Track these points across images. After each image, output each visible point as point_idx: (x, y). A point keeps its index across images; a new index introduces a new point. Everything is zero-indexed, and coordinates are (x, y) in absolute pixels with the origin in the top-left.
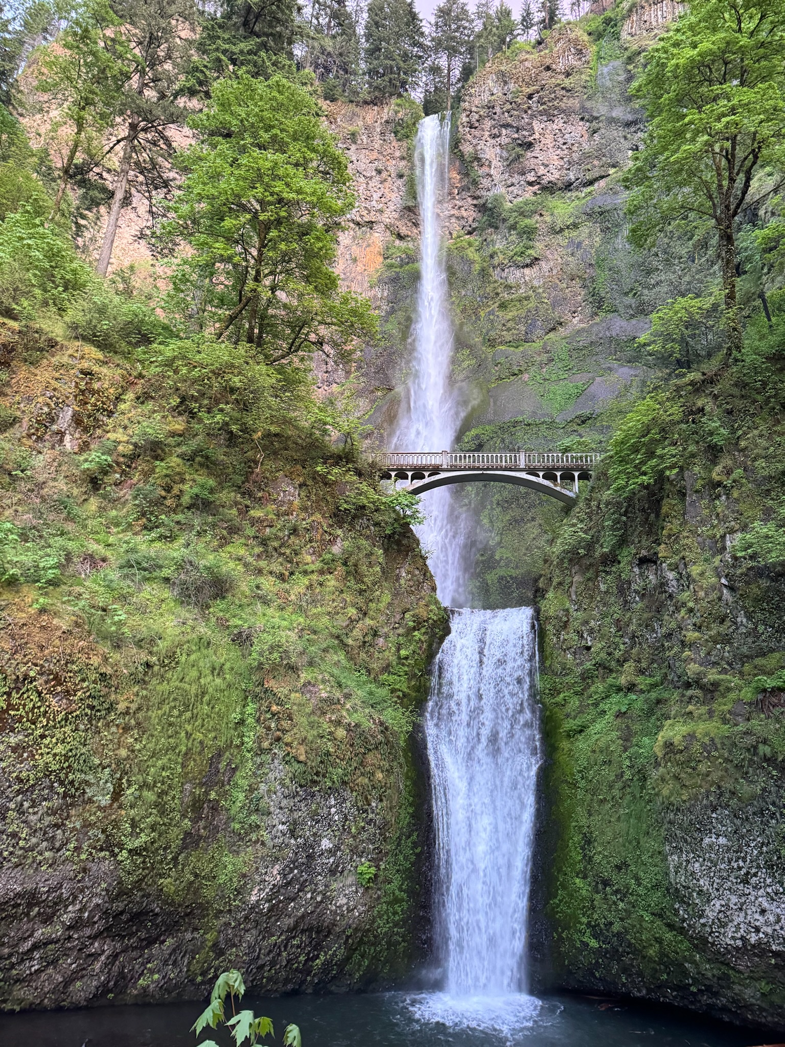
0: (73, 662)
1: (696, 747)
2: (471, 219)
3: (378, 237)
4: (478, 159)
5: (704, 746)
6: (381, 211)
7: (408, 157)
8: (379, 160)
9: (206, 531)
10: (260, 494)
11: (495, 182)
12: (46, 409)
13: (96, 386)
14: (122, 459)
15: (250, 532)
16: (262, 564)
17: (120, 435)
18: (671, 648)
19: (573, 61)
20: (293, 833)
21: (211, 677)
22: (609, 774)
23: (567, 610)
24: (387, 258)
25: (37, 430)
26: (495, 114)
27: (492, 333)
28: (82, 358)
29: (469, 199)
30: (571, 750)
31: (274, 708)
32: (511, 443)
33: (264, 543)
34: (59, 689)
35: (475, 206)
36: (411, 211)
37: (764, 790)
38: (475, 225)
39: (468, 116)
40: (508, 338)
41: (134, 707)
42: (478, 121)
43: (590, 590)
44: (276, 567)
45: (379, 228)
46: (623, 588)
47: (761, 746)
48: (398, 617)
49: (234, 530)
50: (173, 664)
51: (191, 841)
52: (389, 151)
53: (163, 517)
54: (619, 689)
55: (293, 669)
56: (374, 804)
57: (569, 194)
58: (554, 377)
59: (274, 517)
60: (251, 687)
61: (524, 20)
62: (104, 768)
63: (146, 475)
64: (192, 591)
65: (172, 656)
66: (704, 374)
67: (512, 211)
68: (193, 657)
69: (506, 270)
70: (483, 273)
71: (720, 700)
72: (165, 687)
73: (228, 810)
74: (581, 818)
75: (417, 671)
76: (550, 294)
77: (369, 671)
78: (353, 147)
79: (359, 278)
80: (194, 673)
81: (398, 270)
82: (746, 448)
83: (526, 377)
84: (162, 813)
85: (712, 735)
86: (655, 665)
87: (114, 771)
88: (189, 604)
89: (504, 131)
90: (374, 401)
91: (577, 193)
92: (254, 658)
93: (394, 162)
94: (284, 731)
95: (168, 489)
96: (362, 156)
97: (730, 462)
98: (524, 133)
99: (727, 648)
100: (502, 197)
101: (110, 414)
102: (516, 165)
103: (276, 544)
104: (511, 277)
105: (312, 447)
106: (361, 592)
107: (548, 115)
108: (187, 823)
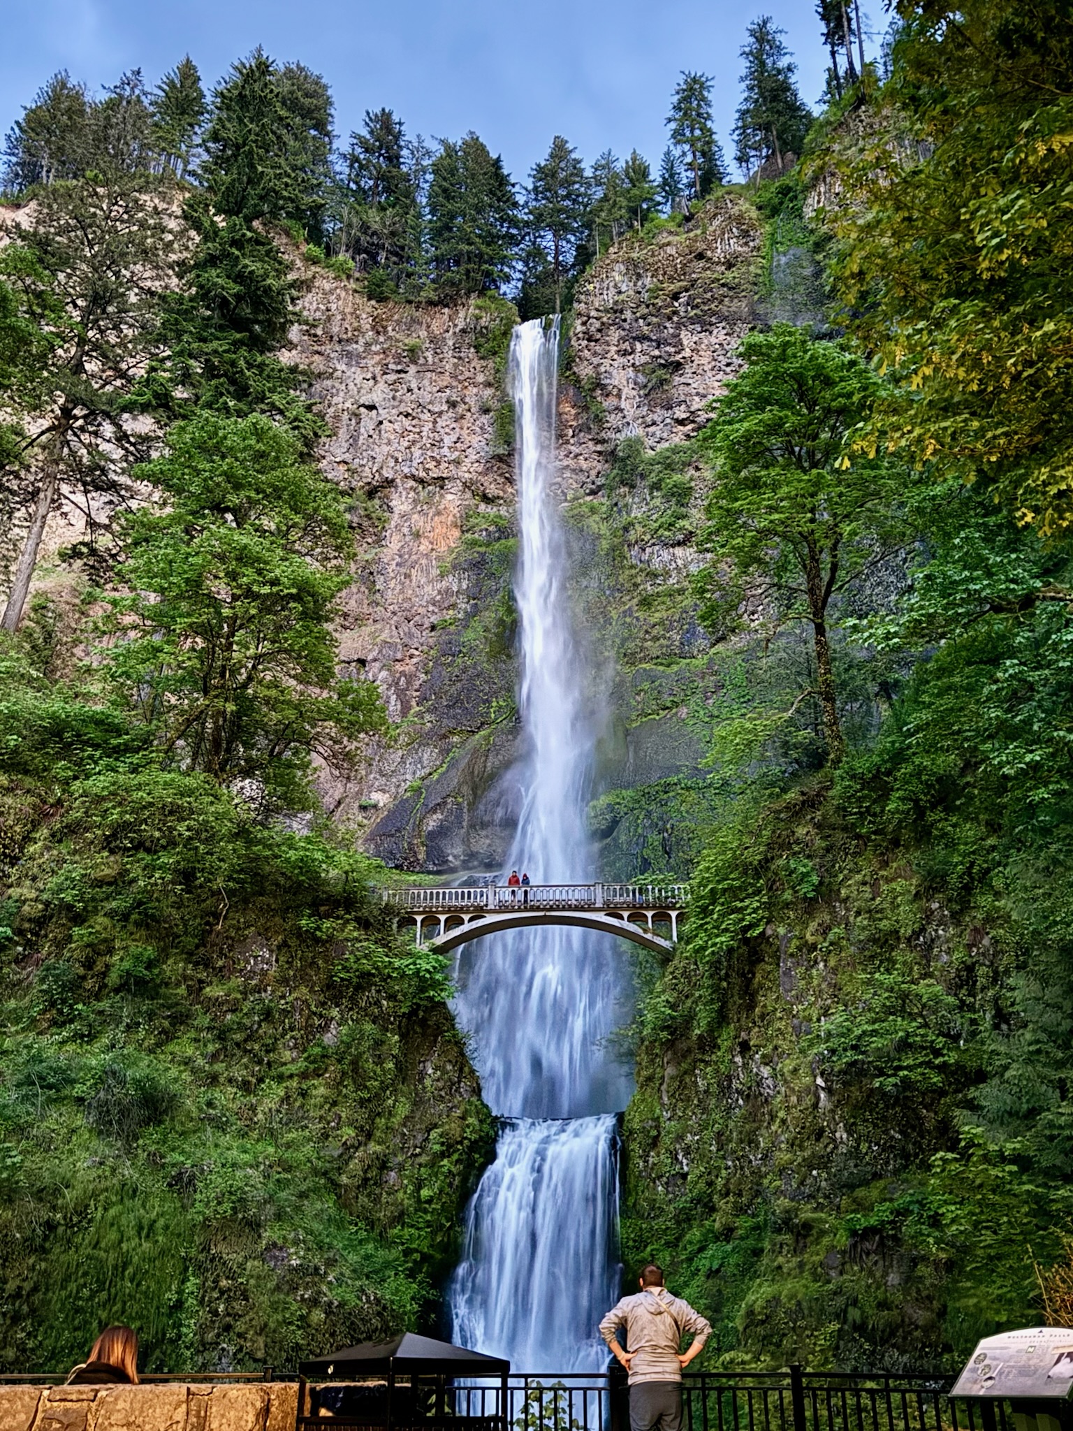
1: (780, 1315)
2: (593, 473)
3: (452, 500)
4: (603, 387)
5: (789, 1313)
6: (457, 462)
7: (498, 382)
8: (452, 387)
9: (139, 1024)
10: (220, 963)
11: (628, 419)
14: (27, 925)
15: (203, 1020)
16: (219, 1067)
17: (26, 891)
19: (735, 246)
21: (136, 1240)
23: (657, 1119)
24: (467, 531)
27: (630, 645)
29: (590, 444)
31: (224, 1283)
32: (661, 819)
33: (222, 1036)
35: (600, 453)
36: (499, 460)
38: (600, 482)
39: (584, 324)
40: (655, 653)
41: (27, 1286)
42: (599, 330)
43: (684, 1088)
44: (239, 1073)
45: (454, 487)
46: (724, 1086)
47: (850, 1309)
48: (420, 1137)
49: (181, 1019)
50: (84, 1224)
52: (467, 374)
53: (80, 1006)
54: (716, 1237)
58: (725, 712)
59: (239, 996)
60: (193, 1252)
61: (665, 182)
63: (60, 944)
64: (114, 1116)
66: (803, 794)
67: (652, 463)
68: (112, 1212)
69: (648, 550)
70: (614, 553)
71: (813, 1248)
72: (70, 1257)
75: (443, 1221)
77: (371, 1224)
78: (412, 369)
79: (424, 562)
80: (113, 1236)
81: (482, 549)
82: (848, 897)
83: (683, 711)
85: (800, 1296)
86: (759, 1200)
88: (109, 1135)
89: (638, 346)
90: (448, 751)
92: (195, 1211)
93: (475, 390)
94: (237, 1317)
95: (89, 965)
96: (426, 382)
97: (827, 918)
98: (668, 348)
99: (824, 1175)
100: (639, 441)
101: (14, 861)
102: (657, 395)
103: (238, 1037)
104: (656, 560)
105: (296, 888)
106: (362, 1102)
107: (702, 324)
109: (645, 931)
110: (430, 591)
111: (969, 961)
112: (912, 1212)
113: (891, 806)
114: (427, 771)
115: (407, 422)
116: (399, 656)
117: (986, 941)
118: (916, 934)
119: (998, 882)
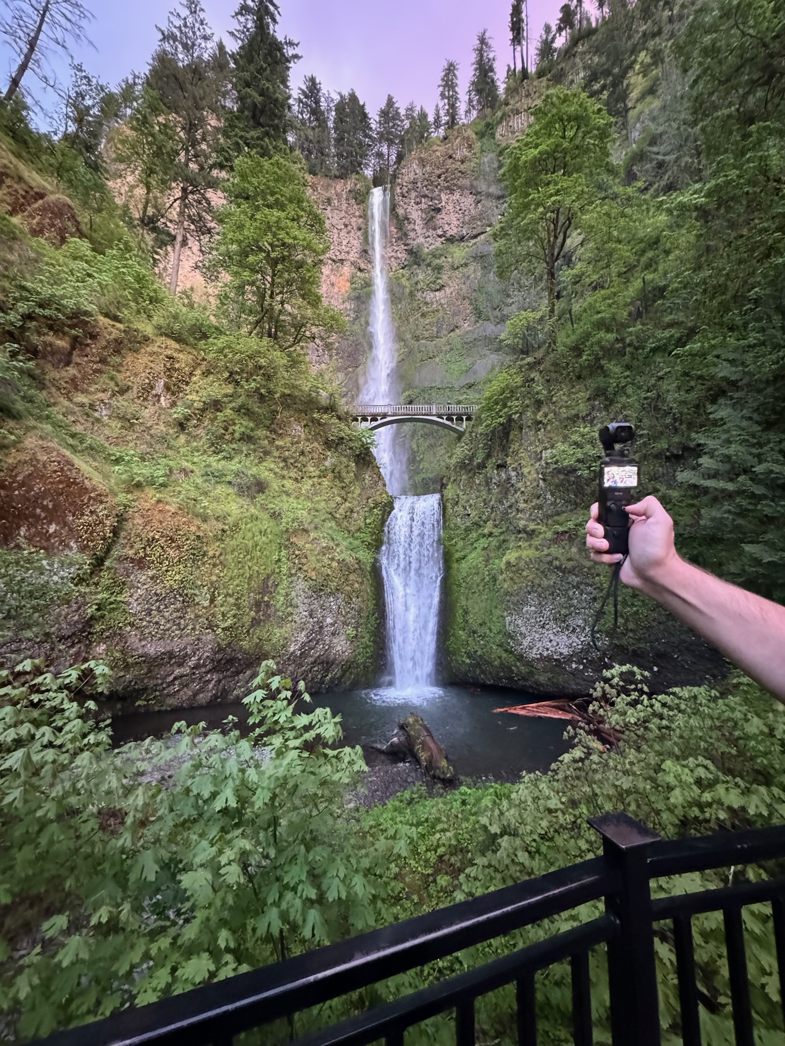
0: (180, 530)
1: (522, 564)
2: (403, 259)
3: (347, 270)
4: (408, 219)
5: (526, 563)
6: (348, 253)
7: (365, 216)
8: (346, 217)
9: (250, 454)
10: (281, 432)
11: (418, 234)
12: (147, 381)
13: (177, 366)
14: (197, 411)
15: (276, 454)
16: (285, 472)
17: (194, 397)
18: (511, 513)
20: (311, 616)
21: (260, 537)
22: (477, 579)
23: (458, 495)
24: (353, 283)
25: (143, 394)
26: (418, 187)
27: (417, 332)
28: (166, 348)
29: (402, 246)
30: (458, 568)
31: (297, 552)
32: (429, 400)
33: (285, 460)
34: (174, 545)
35: (406, 250)
36: (365, 252)
37: (555, 583)
38: (406, 263)
39: (401, 189)
40: (427, 336)
41: (217, 553)
42: (407, 192)
43: (470, 483)
44: (293, 475)
45: (347, 264)
46: (488, 481)
47: (554, 561)
48: (365, 502)
49: (267, 453)
50: (238, 530)
51: (255, 622)
52: (352, 212)
53: (224, 446)
54: (484, 536)
55: (306, 531)
56: (354, 600)
57: (462, 244)
58: (453, 360)
59: (290, 445)
60: (283, 541)
61: (435, 121)
62: (204, 586)
63: (212, 420)
64: (245, 489)
66: (535, 358)
67: (428, 254)
68: (249, 526)
69: (425, 293)
70: (411, 294)
71: (535, 539)
72: (234, 542)
73: (275, 606)
74: (462, 601)
75: (375, 531)
76: (451, 308)
77: (349, 531)
78: (329, 208)
79: (336, 296)
80: (250, 535)
81: (359, 291)
82: (556, 401)
83: (437, 359)
84: (239, 609)
85: (530, 557)
86: (503, 522)
87: (209, 589)
88: (244, 496)
89: (423, 200)
90: (347, 374)
91: (467, 243)
92: (282, 527)
93: (355, 219)
94: (303, 564)
95: (226, 429)
96: (335, 215)
97: (547, 410)
98: (435, 201)
99: (540, 512)
100: (422, 244)
101: (187, 384)
102: (431, 223)
103: (292, 461)
104: (428, 297)
105: (310, 402)
106: (343, 488)
107: (451, 190)
108: (253, 613)
109: (453, 424)
110: (339, 309)
118: (587, 415)
119: (630, 390)
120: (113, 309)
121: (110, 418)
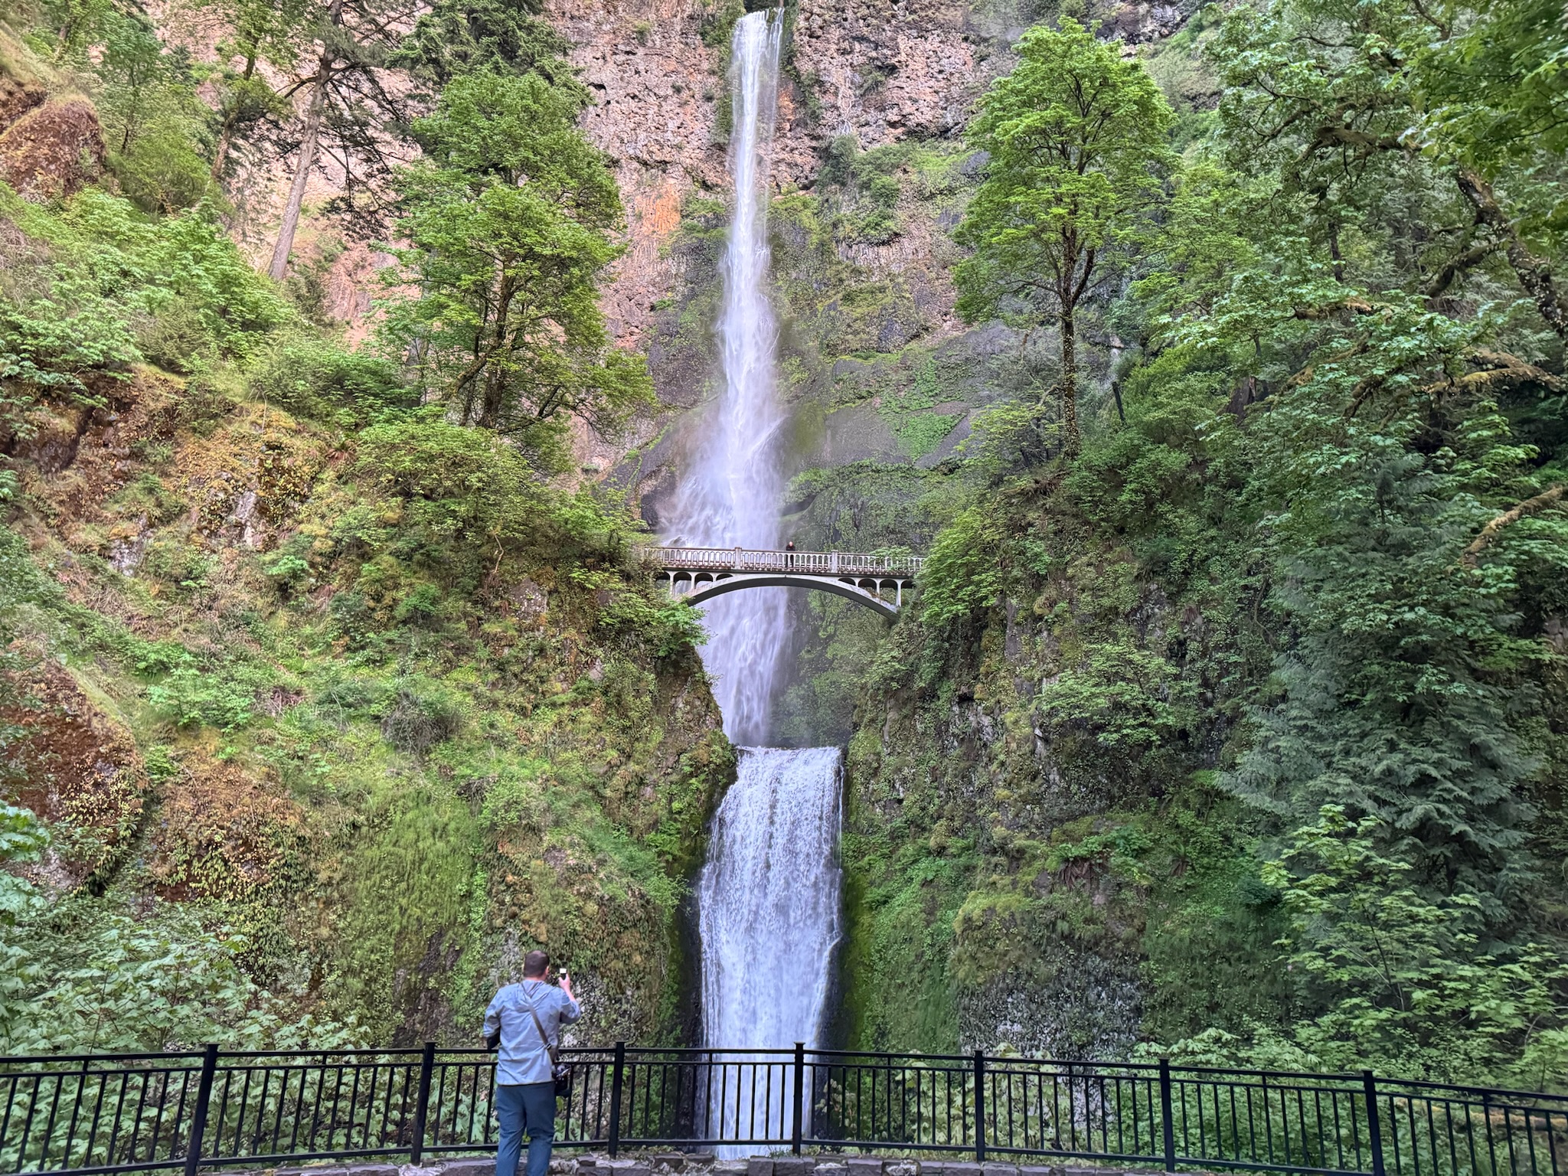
0: (266, 824)
1: (995, 923)
2: (807, 168)
3: (674, 185)
4: (821, 83)
5: (1002, 921)
6: (679, 148)
7: (720, 71)
8: (678, 72)
9: (425, 653)
10: (497, 603)
11: (843, 117)
12: (222, 496)
13: (286, 463)
14: (318, 559)
15: (483, 653)
16: (499, 694)
17: (315, 527)
18: (981, 806)
21: (431, 840)
22: (908, 953)
23: (878, 754)
24: (687, 216)
25: (210, 522)
26: (845, 20)
27: (833, 336)
29: (806, 139)
30: (871, 925)
31: (510, 878)
32: (853, 496)
33: (501, 667)
34: (249, 856)
35: (814, 149)
36: (719, 149)
37: (1060, 970)
38: (813, 177)
39: (807, 19)
40: (855, 345)
41: (337, 876)
42: (821, 28)
43: (904, 730)
44: (516, 699)
45: (676, 171)
46: (941, 730)
47: (1059, 922)
48: (671, 760)
49: (462, 650)
50: (385, 825)
51: (404, 1038)
52: (694, 61)
53: (371, 635)
54: (928, 853)
55: (534, 830)
56: (629, 993)
57: (945, 144)
58: (914, 405)
59: (515, 633)
60: (481, 852)
62: (301, 950)
63: (350, 578)
64: (409, 734)
65: (383, 814)
66: (1037, 482)
67: (864, 162)
68: (410, 816)
69: (855, 247)
70: (823, 249)
71: (1025, 869)
72: (373, 853)
73: (449, 1001)
74: (876, 1006)
75: (692, 829)
76: (913, 286)
77: (631, 830)
78: (641, 51)
79: (645, 243)
80: (411, 835)
81: (701, 235)
82: (1074, 576)
83: (877, 401)
84: (370, 1004)
85: (1013, 909)
86: (970, 826)
87: (312, 955)
88: (404, 748)
89: (857, 46)
90: (663, 424)
91: (956, 144)
92: (484, 818)
93: (700, 77)
94: (522, 906)
95: (378, 598)
96: (654, 66)
97: (1054, 593)
98: (885, 51)
99: (1037, 810)
100: (852, 139)
101: (304, 499)
102: (873, 96)
103: (516, 669)
104: (861, 258)
105: (566, 540)
106: (624, 730)
107: (920, 29)
108: (400, 1016)
109: (874, 596)
110: (651, 272)
111: (1182, 637)
112: (1118, 846)
113: (1124, 497)
114: (645, 440)
115: (633, 104)
116: (620, 332)
117: (1199, 620)
118: (1134, 611)
119: (1215, 569)
120: (170, 349)
121: (136, 575)
